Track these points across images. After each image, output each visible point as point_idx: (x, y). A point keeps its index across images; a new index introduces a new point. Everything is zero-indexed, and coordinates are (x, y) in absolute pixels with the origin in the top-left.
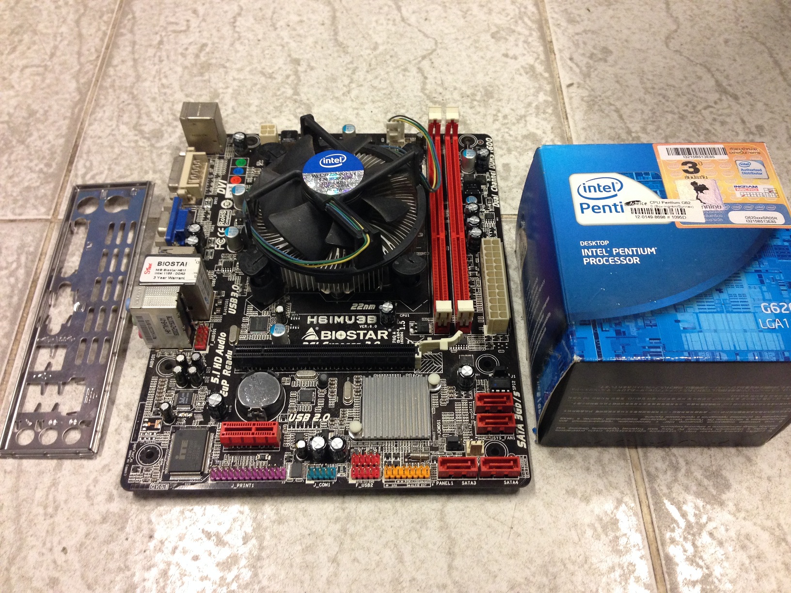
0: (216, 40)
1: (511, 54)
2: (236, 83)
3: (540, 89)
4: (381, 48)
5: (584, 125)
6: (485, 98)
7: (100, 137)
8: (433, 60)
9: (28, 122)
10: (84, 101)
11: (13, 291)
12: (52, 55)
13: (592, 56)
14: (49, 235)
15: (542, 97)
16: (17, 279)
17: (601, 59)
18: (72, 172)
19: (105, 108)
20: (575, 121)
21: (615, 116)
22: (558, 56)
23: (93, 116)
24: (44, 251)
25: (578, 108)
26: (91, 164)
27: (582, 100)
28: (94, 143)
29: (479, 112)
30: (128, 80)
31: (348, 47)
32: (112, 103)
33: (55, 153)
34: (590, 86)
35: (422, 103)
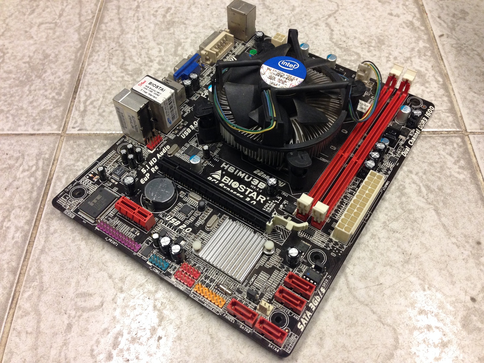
0: (177, 5)
1: (394, 13)
2: (193, 35)
3: (419, 38)
4: (298, 10)
5: (456, 65)
6: (379, 45)
7: (96, 74)
8: (337, 18)
9: (44, 62)
10: (84, 48)
11: (33, 188)
12: (61, 15)
13: (454, 16)
14: (60, 146)
15: (421, 44)
16: (36, 179)
17: (461, 18)
18: (76, 99)
19: (99, 53)
20: (448, 62)
21: (478, 58)
22: (429, 15)
23: (91, 59)
24: (57, 158)
25: (450, 52)
26: (90, 93)
27: (452, 46)
28: (92, 78)
29: (375, 55)
30: (115, 33)
31: (273, 9)
32: (104, 49)
33: (64, 85)
34: (456, 37)
35: (332, 48)
